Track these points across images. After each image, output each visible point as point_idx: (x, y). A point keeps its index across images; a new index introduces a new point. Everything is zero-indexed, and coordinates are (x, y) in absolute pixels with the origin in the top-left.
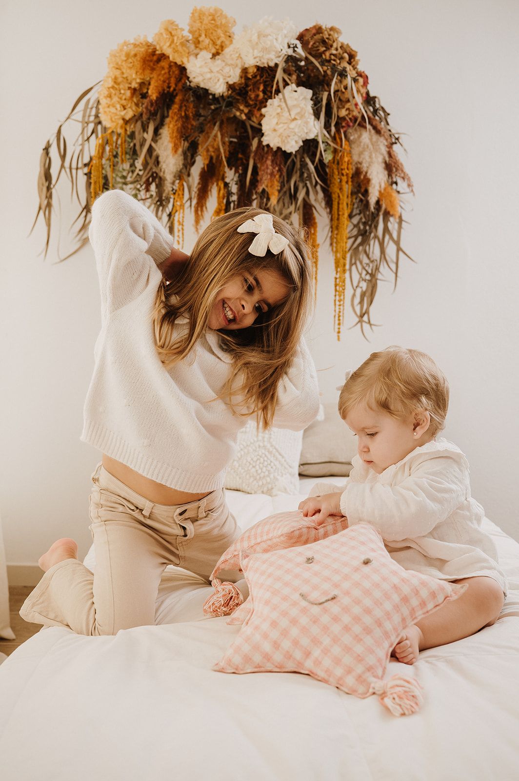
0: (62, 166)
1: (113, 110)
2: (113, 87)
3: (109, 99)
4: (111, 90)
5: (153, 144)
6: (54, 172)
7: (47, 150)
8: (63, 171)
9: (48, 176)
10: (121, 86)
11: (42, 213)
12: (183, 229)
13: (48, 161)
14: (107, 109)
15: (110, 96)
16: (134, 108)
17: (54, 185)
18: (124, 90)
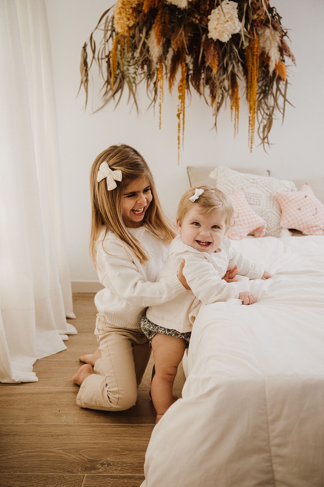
0: (94, 57)
1: (122, 21)
2: (122, 8)
3: (120, 15)
5: (146, 41)
6: (89, 61)
7: (85, 48)
8: (94, 60)
9: (85, 63)
10: (127, 7)
11: (83, 85)
12: (162, 91)
13: (85, 54)
14: (119, 21)
15: (120, 13)
16: (134, 20)
17: (89, 69)
18: (128, 9)
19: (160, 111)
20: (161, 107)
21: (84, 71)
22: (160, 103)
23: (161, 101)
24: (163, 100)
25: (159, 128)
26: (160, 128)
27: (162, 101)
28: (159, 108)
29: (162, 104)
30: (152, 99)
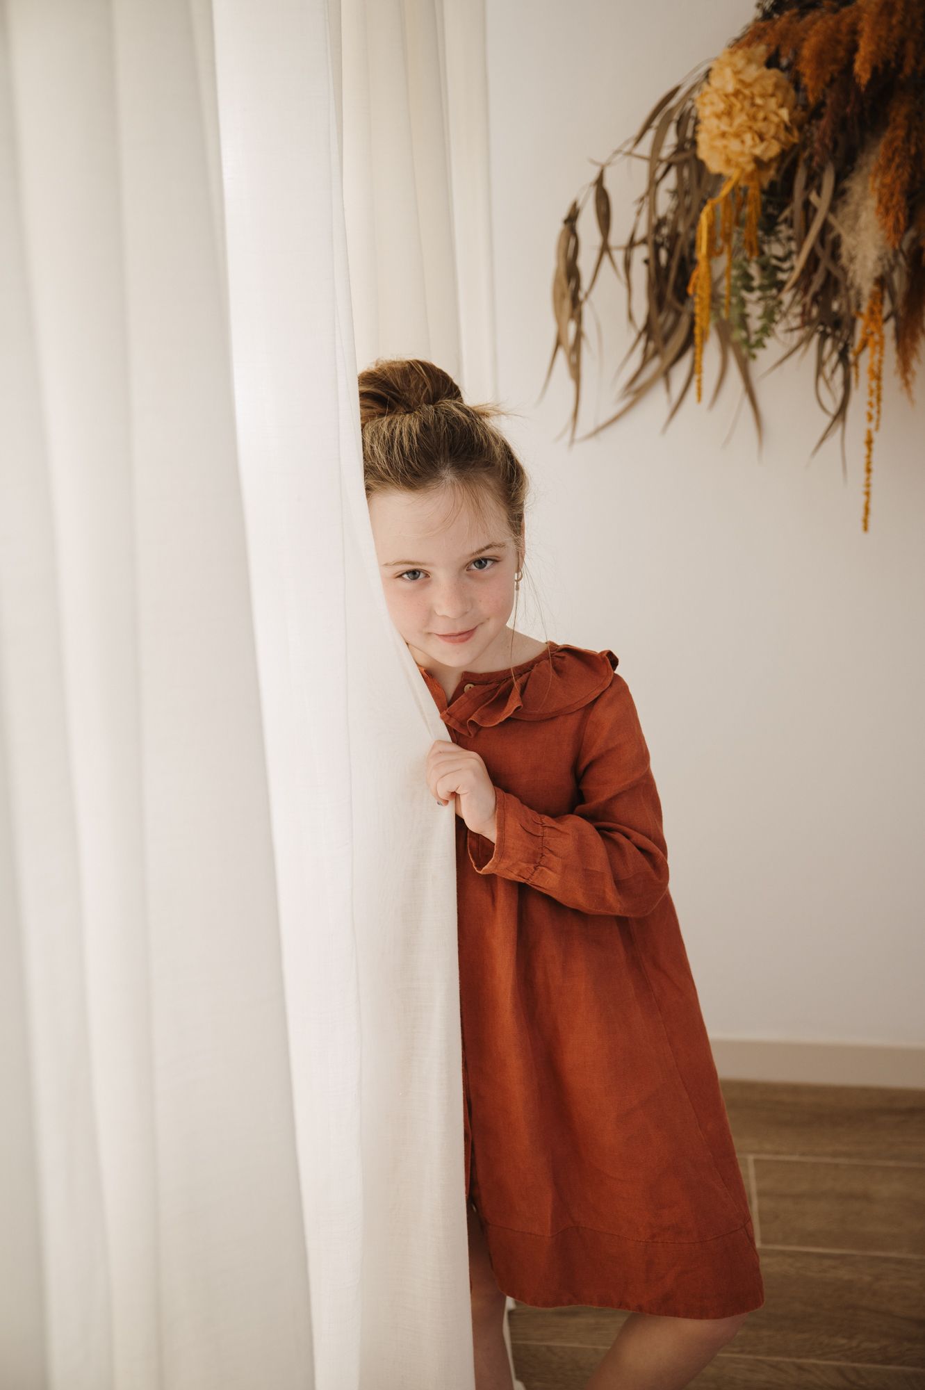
0: (605, 248)
1: (734, 145)
2: (737, 93)
3: (725, 119)
4: (733, 99)
5: (832, 219)
6: (585, 264)
7: (571, 220)
8: (606, 259)
9: (571, 272)
10: (757, 90)
11: (562, 356)
12: (879, 388)
13: (572, 242)
14: (719, 143)
15: (729, 113)
16: (782, 135)
17: (587, 295)
18: (763, 96)
19: (869, 463)
20: (870, 449)
21: (567, 304)
22: (869, 433)
23: (873, 426)
24: (878, 420)
25: (860, 525)
26: (866, 528)
27: (877, 427)
28: (864, 450)
29: (875, 436)
30: (833, 408)
